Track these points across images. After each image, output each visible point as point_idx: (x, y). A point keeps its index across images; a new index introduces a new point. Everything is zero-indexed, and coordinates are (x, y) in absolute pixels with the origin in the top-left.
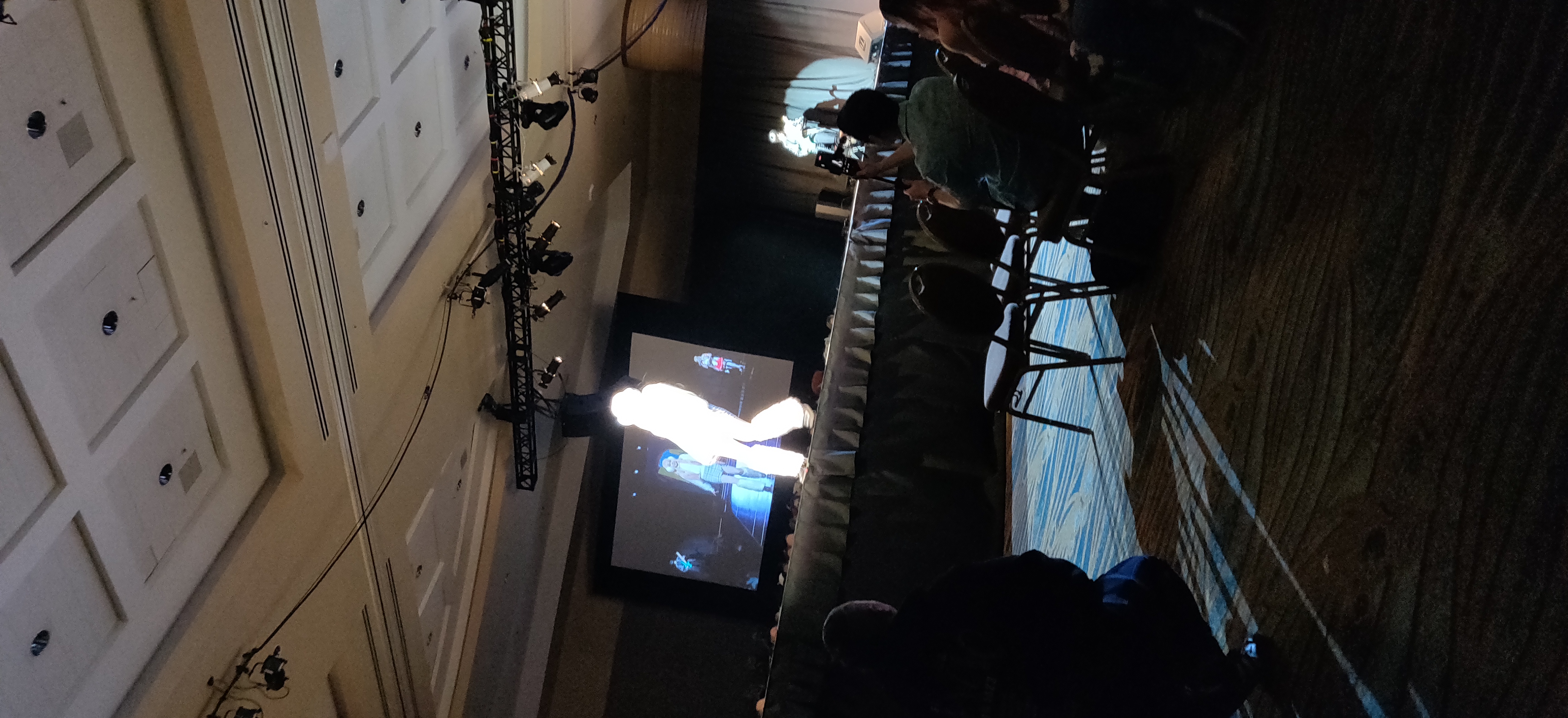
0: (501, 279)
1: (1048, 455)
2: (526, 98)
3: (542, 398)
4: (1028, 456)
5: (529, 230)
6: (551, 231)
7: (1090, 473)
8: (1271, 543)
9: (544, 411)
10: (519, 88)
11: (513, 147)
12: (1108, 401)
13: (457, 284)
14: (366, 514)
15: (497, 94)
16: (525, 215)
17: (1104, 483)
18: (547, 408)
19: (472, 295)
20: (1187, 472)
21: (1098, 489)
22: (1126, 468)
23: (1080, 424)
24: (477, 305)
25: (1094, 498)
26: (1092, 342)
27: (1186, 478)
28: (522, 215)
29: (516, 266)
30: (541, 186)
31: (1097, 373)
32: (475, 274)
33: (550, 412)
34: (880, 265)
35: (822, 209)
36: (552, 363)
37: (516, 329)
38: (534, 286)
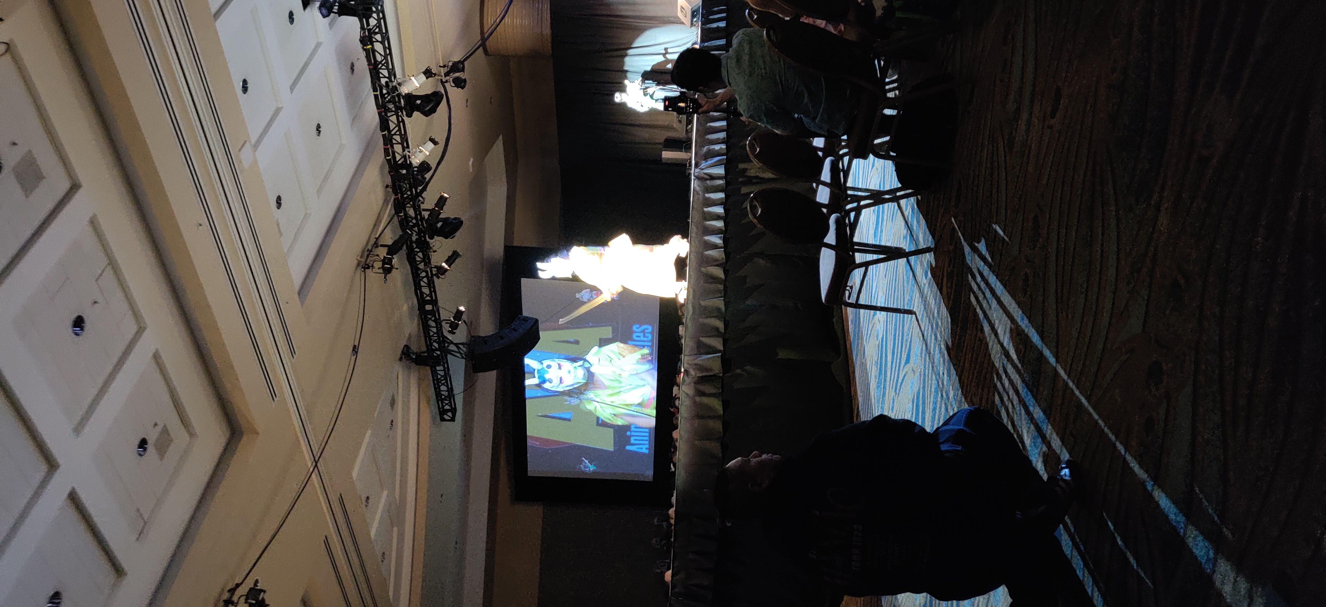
0: (405, 247)
1: (880, 337)
2: (407, 92)
3: (452, 343)
4: (865, 339)
5: (423, 203)
6: (442, 201)
7: (917, 347)
8: (1071, 384)
9: (455, 354)
10: (400, 84)
11: (400, 135)
12: (924, 284)
13: (368, 256)
14: (317, 458)
15: (381, 91)
16: (418, 191)
17: (930, 353)
18: (457, 350)
19: (383, 264)
20: (996, 335)
21: (925, 359)
22: (946, 338)
23: (904, 306)
24: (387, 271)
25: (923, 366)
26: (905, 237)
27: (996, 340)
28: (416, 191)
29: (416, 235)
30: (428, 164)
31: (912, 264)
32: (382, 246)
33: (461, 354)
34: (721, 195)
35: (667, 155)
36: (456, 312)
37: (422, 287)
38: (433, 249)
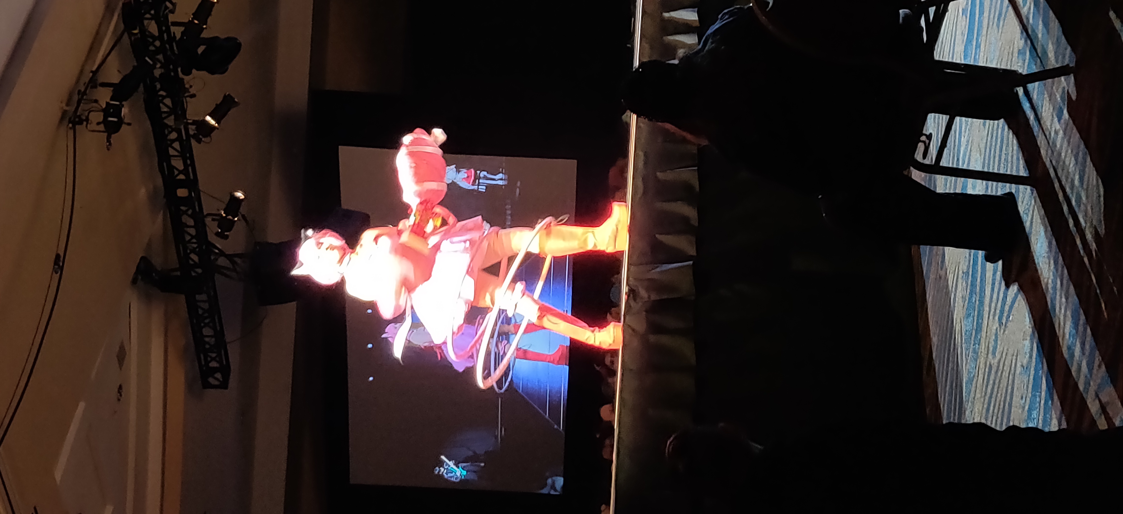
0: (141, 88)
3: (222, 253)
5: (172, 12)
6: (205, 8)
9: (228, 273)
13: (78, 102)
18: (231, 267)
19: (104, 116)
24: (112, 129)
26: (1022, 52)
29: (160, 68)
32: (103, 85)
33: (238, 273)
36: (230, 200)
37: (172, 158)
38: (189, 92)
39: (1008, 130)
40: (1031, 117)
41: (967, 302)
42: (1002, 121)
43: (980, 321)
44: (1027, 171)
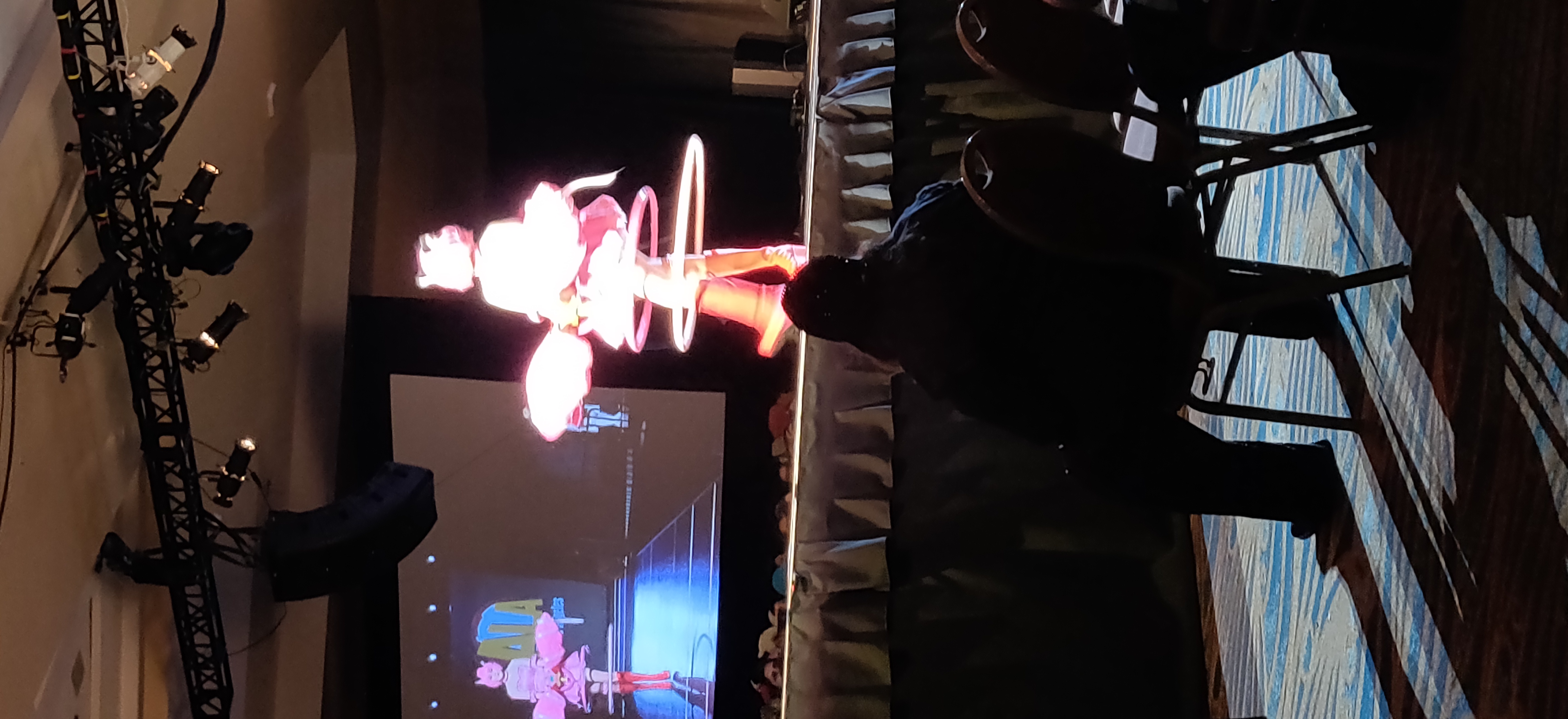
0: (110, 294)
3: (222, 527)
5: (155, 188)
6: (202, 184)
9: (231, 554)
11: (103, 22)
13: (21, 313)
16: (145, 158)
18: (235, 546)
19: (57, 334)
24: (68, 352)
26: (1336, 246)
28: (139, 158)
29: (138, 265)
30: (171, 96)
31: (1356, 308)
32: (56, 290)
33: (244, 555)
35: (745, 75)
36: (235, 452)
37: (153, 393)
38: (179, 300)
39: (1322, 353)
40: (1352, 335)
41: (1267, 594)
42: (1312, 339)
43: (1287, 621)
44: (1348, 410)
